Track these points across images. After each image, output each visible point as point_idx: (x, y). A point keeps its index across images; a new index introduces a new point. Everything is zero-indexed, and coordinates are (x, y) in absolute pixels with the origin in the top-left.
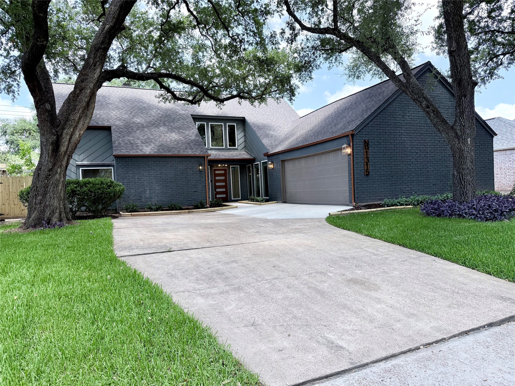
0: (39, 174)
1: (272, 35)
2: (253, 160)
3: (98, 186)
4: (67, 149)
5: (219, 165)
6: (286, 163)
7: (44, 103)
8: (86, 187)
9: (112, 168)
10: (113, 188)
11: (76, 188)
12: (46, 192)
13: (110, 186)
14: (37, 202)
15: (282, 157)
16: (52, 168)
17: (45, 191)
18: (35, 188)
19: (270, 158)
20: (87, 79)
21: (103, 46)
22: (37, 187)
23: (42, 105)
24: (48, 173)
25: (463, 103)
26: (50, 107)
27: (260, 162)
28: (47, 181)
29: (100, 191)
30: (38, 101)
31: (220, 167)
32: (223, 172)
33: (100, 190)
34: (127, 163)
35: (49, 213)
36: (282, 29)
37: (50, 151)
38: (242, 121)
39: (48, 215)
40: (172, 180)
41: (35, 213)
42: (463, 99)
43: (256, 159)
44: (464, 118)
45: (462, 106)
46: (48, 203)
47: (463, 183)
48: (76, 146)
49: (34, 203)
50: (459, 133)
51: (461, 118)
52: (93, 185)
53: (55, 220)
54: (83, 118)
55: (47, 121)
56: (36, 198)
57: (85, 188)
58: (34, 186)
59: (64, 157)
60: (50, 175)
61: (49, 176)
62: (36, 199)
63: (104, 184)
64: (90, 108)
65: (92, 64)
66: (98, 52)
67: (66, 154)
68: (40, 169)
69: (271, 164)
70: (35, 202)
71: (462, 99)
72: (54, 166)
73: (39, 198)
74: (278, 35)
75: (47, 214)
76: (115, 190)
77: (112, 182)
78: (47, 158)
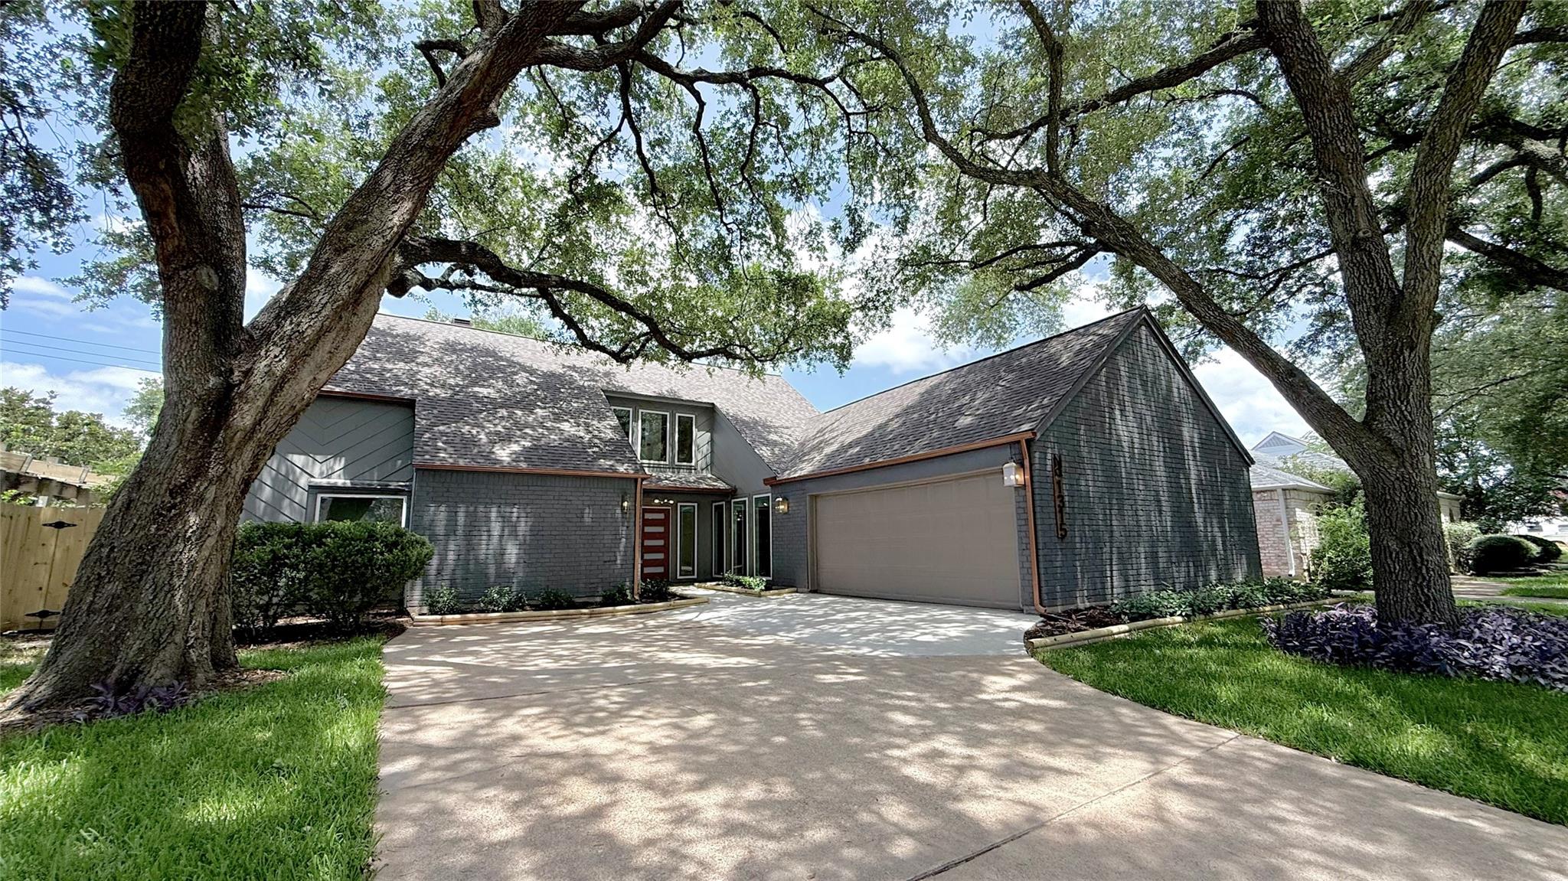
0: (130, 501)
1: (811, 232)
2: (730, 494)
3: (360, 545)
4: (258, 423)
5: (657, 501)
6: (818, 500)
7: (196, 263)
8: (319, 546)
9: (405, 498)
10: (403, 549)
11: (289, 547)
12: (144, 567)
13: (395, 544)
14: (101, 602)
15: (812, 489)
16: (185, 484)
17: (141, 564)
18: (105, 551)
19: (780, 489)
20: (366, 221)
21: (429, 143)
22: (112, 550)
23: (184, 268)
24: (167, 499)
25: (1404, 365)
26: (215, 279)
27: (750, 497)
28: (158, 529)
29: (360, 560)
30: (170, 255)
31: (656, 505)
32: (661, 516)
33: (362, 554)
34: (446, 485)
35: (135, 647)
36: (835, 220)
37: (190, 426)
38: (710, 411)
39: (131, 654)
40: (554, 533)
41: (77, 646)
42: (1407, 354)
43: (739, 492)
44: (1408, 402)
45: (1404, 373)
46: (140, 609)
47: (1424, 571)
48: (296, 416)
49: (85, 607)
50: (1397, 440)
51: (1402, 403)
52: (344, 541)
53: (158, 675)
54: (333, 334)
55: (196, 323)
56: (97, 586)
57: (318, 550)
58: (102, 546)
59: (240, 448)
60: (174, 506)
61: (169, 511)
62: (96, 591)
63: (377, 540)
64: (361, 308)
65: (389, 185)
66: (412, 155)
67: (250, 438)
68: (140, 483)
69: (782, 503)
70: (92, 602)
71: (1402, 353)
72: (196, 477)
73: (111, 588)
74: (826, 230)
75: (132, 648)
76: (407, 555)
77: (400, 534)
78: (171, 448)
